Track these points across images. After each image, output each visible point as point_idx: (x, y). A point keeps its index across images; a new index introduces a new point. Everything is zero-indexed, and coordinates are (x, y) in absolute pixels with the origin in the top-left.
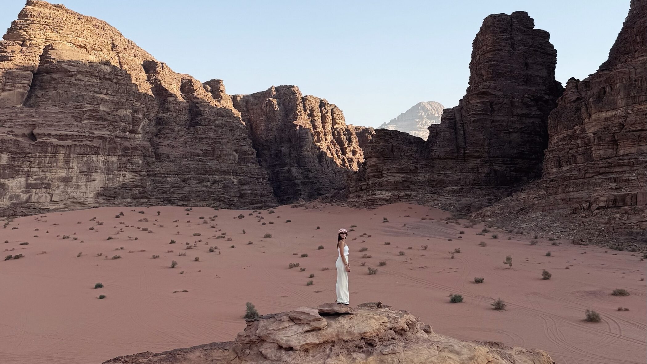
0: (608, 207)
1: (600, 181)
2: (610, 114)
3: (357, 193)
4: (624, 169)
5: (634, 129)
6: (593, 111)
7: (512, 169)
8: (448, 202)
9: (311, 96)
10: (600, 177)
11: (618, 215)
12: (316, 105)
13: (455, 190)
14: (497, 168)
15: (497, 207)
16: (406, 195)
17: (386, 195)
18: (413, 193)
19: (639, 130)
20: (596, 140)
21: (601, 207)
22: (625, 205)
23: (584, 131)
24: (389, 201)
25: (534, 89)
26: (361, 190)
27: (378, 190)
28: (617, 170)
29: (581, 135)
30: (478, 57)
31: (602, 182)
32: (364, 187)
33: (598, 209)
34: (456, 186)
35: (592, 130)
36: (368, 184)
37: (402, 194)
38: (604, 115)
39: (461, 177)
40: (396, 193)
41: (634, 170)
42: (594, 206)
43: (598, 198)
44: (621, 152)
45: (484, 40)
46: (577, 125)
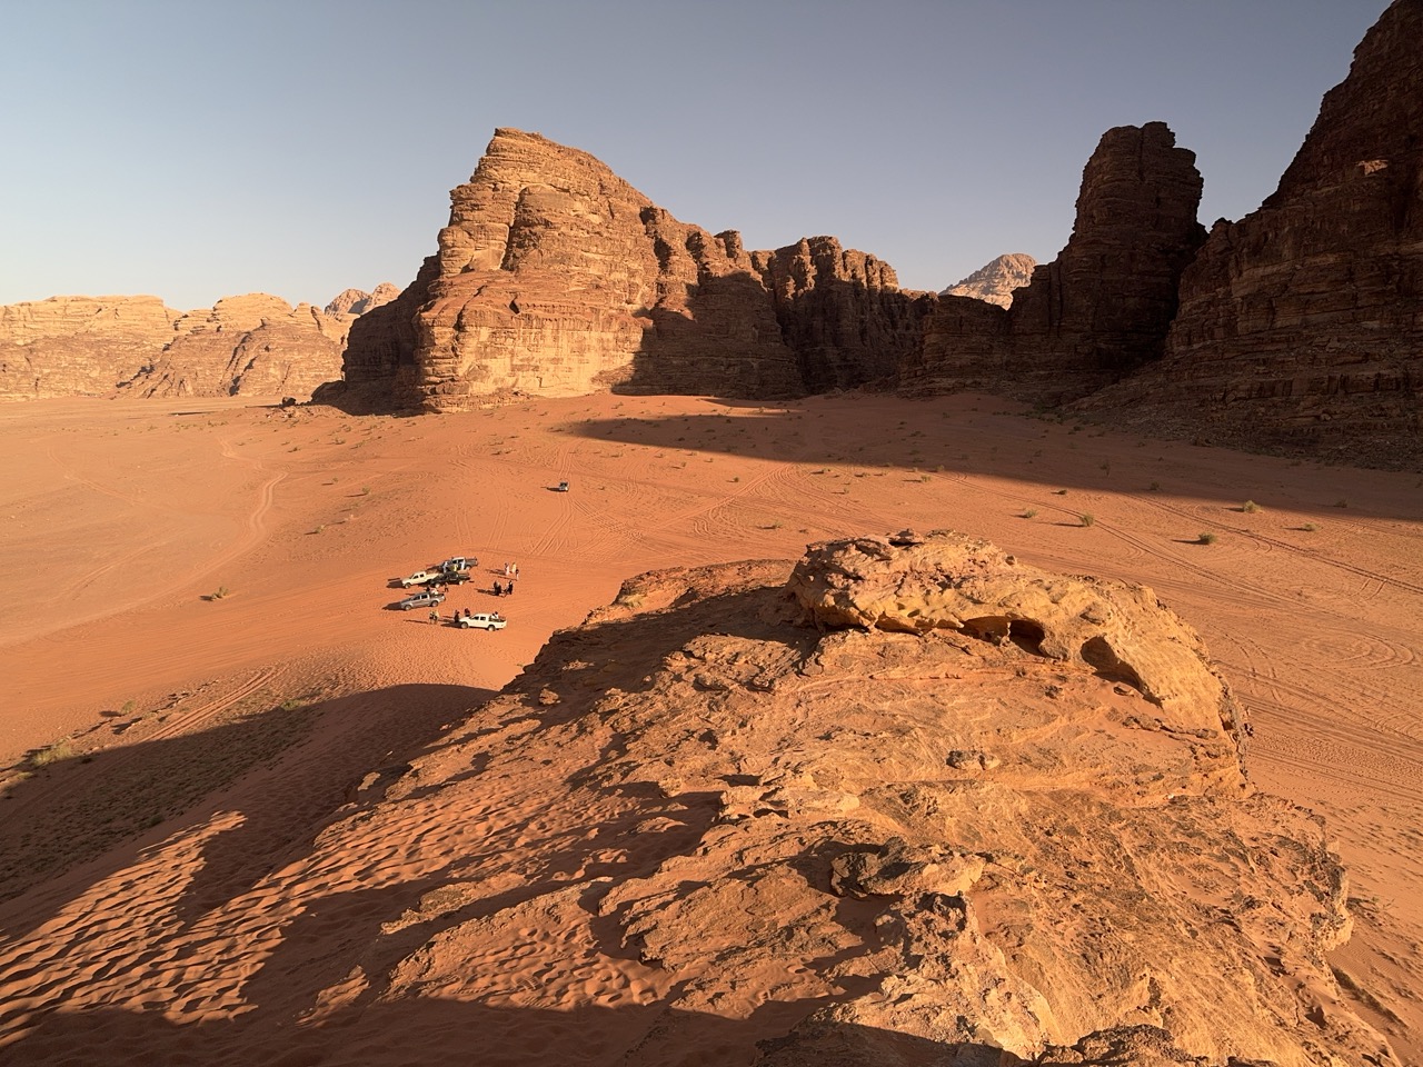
0: (1250, 398)
1: (1243, 363)
2: (1269, 270)
3: (909, 380)
4: (1280, 346)
5: (1301, 291)
6: (1245, 268)
7: (1123, 346)
8: (1030, 392)
9: (853, 251)
10: (1243, 357)
11: (1263, 409)
12: (862, 263)
13: (1042, 375)
14: (1103, 346)
15: (1097, 398)
16: (975, 382)
17: (947, 382)
18: (985, 380)
19: (1308, 294)
20: (1245, 308)
21: (1240, 398)
22: (1273, 395)
23: (1229, 294)
24: (951, 390)
25: (1165, 236)
26: (916, 376)
27: (938, 376)
28: (1269, 348)
29: (1225, 301)
30: (1089, 191)
31: (1245, 365)
32: (918, 373)
33: (1235, 400)
34: (1043, 370)
35: (1242, 293)
36: (925, 369)
37: (969, 382)
38: (1260, 271)
39: (1053, 358)
40: (961, 380)
41: (1292, 349)
42: (1231, 397)
43: (1237, 386)
44: (1278, 324)
45: (1100, 166)
46: (1220, 286)
